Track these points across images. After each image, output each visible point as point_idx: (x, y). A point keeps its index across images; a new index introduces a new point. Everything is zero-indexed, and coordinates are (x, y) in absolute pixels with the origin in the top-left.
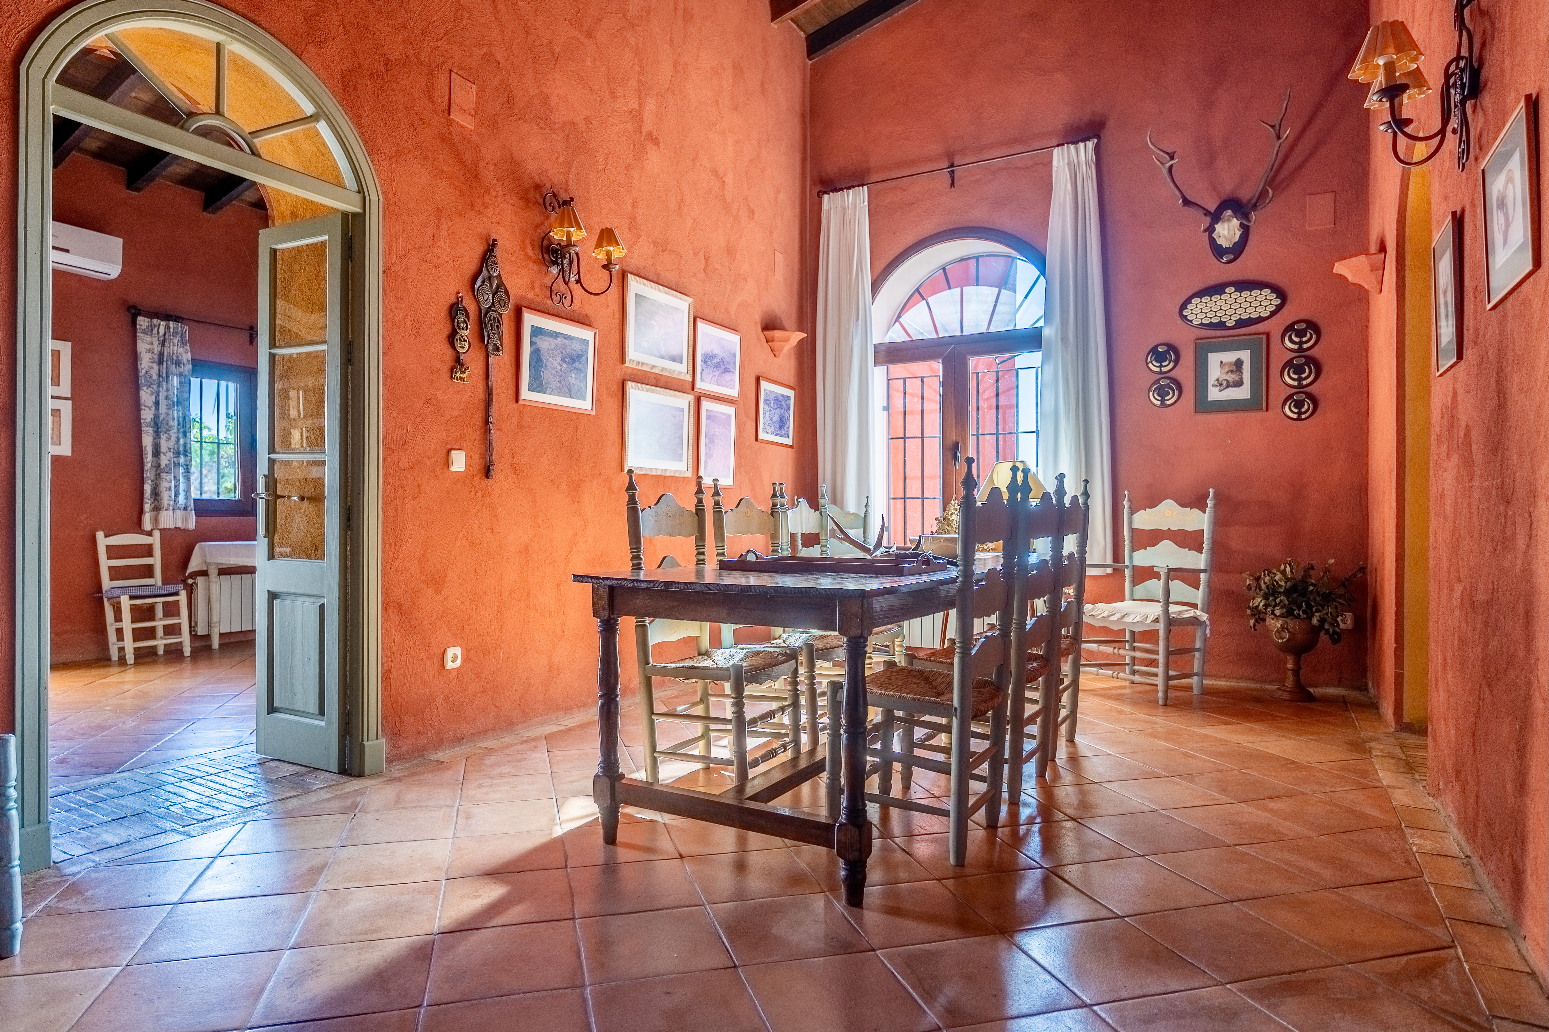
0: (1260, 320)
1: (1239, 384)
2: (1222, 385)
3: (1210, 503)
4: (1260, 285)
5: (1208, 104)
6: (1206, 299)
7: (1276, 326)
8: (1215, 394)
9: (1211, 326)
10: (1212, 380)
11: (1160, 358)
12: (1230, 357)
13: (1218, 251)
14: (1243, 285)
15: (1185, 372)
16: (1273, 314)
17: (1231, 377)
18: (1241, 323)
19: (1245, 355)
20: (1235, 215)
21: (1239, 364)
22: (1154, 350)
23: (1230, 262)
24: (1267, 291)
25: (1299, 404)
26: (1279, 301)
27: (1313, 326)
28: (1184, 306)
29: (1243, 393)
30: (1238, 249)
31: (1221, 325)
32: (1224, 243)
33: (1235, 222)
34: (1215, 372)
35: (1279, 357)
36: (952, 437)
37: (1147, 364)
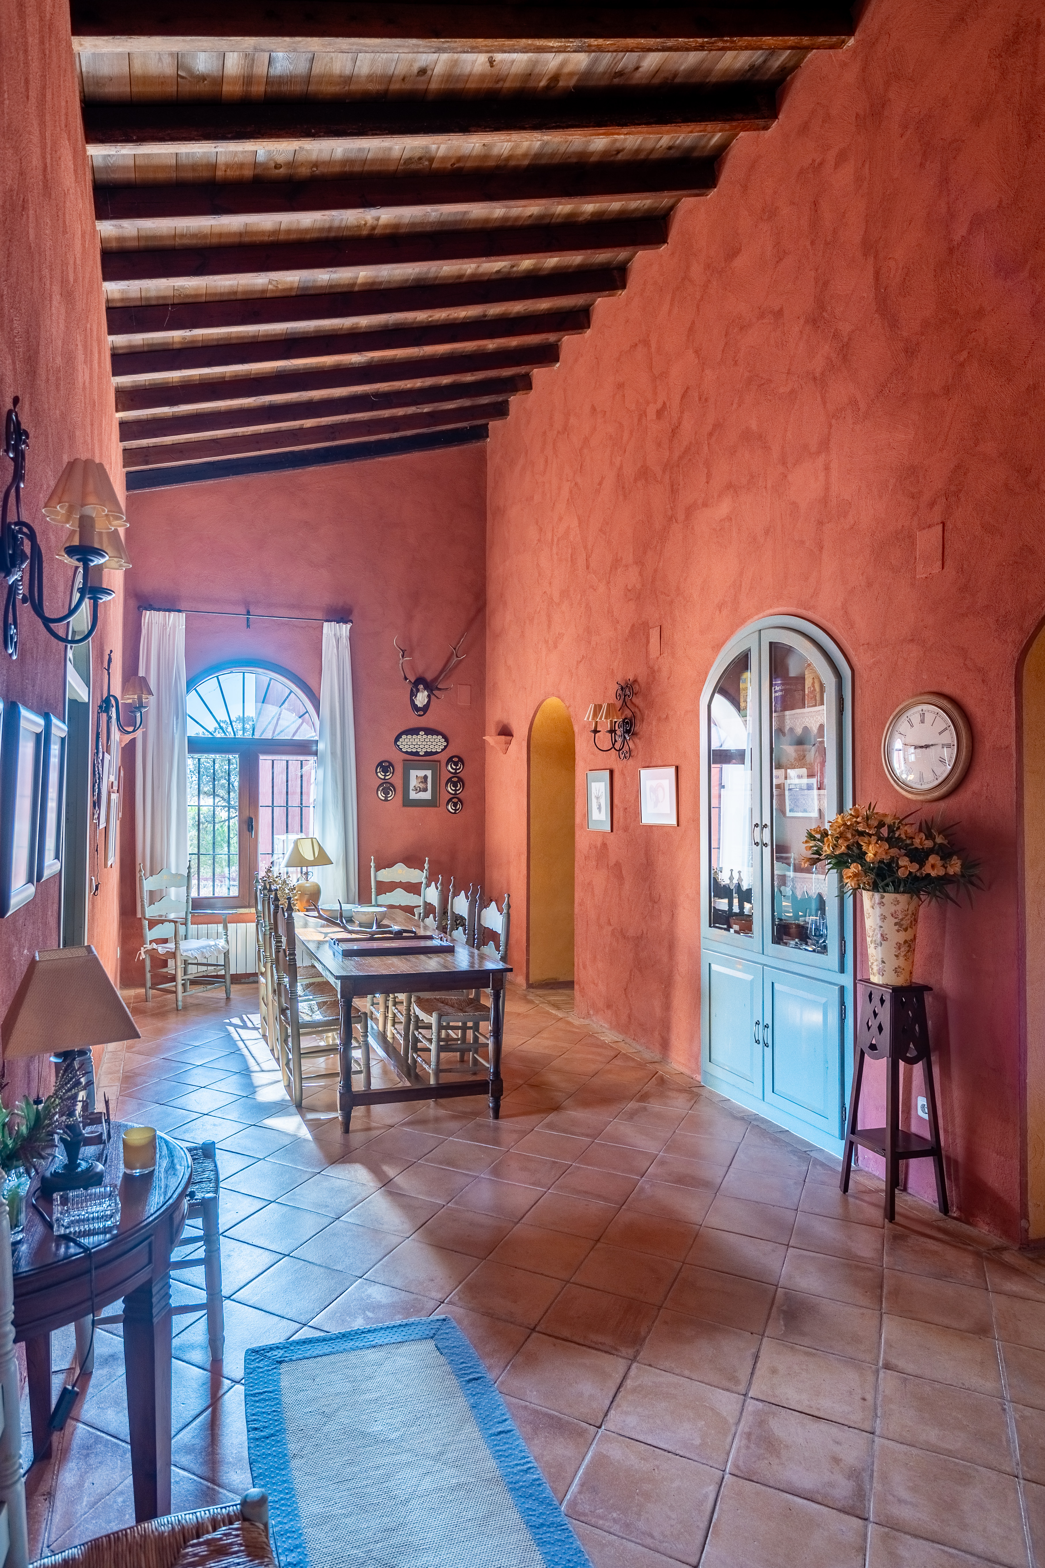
0: (437, 753)
1: (425, 790)
2: (418, 790)
3: (426, 866)
4: (437, 733)
5: (410, 618)
6: (409, 736)
7: (443, 758)
8: (413, 795)
9: (411, 753)
10: (411, 787)
11: (385, 770)
12: (421, 773)
13: (415, 708)
14: (429, 731)
15: (396, 779)
16: (443, 750)
17: (422, 786)
18: (427, 754)
19: (429, 773)
20: (425, 688)
21: (426, 777)
22: (380, 764)
23: (420, 716)
24: (440, 737)
25: (455, 805)
26: (445, 744)
27: (461, 760)
28: (397, 739)
29: (427, 796)
30: (426, 708)
31: (416, 754)
32: (420, 705)
33: (426, 693)
34: (413, 782)
35: (445, 777)
36: (246, 814)
37: (377, 773)
